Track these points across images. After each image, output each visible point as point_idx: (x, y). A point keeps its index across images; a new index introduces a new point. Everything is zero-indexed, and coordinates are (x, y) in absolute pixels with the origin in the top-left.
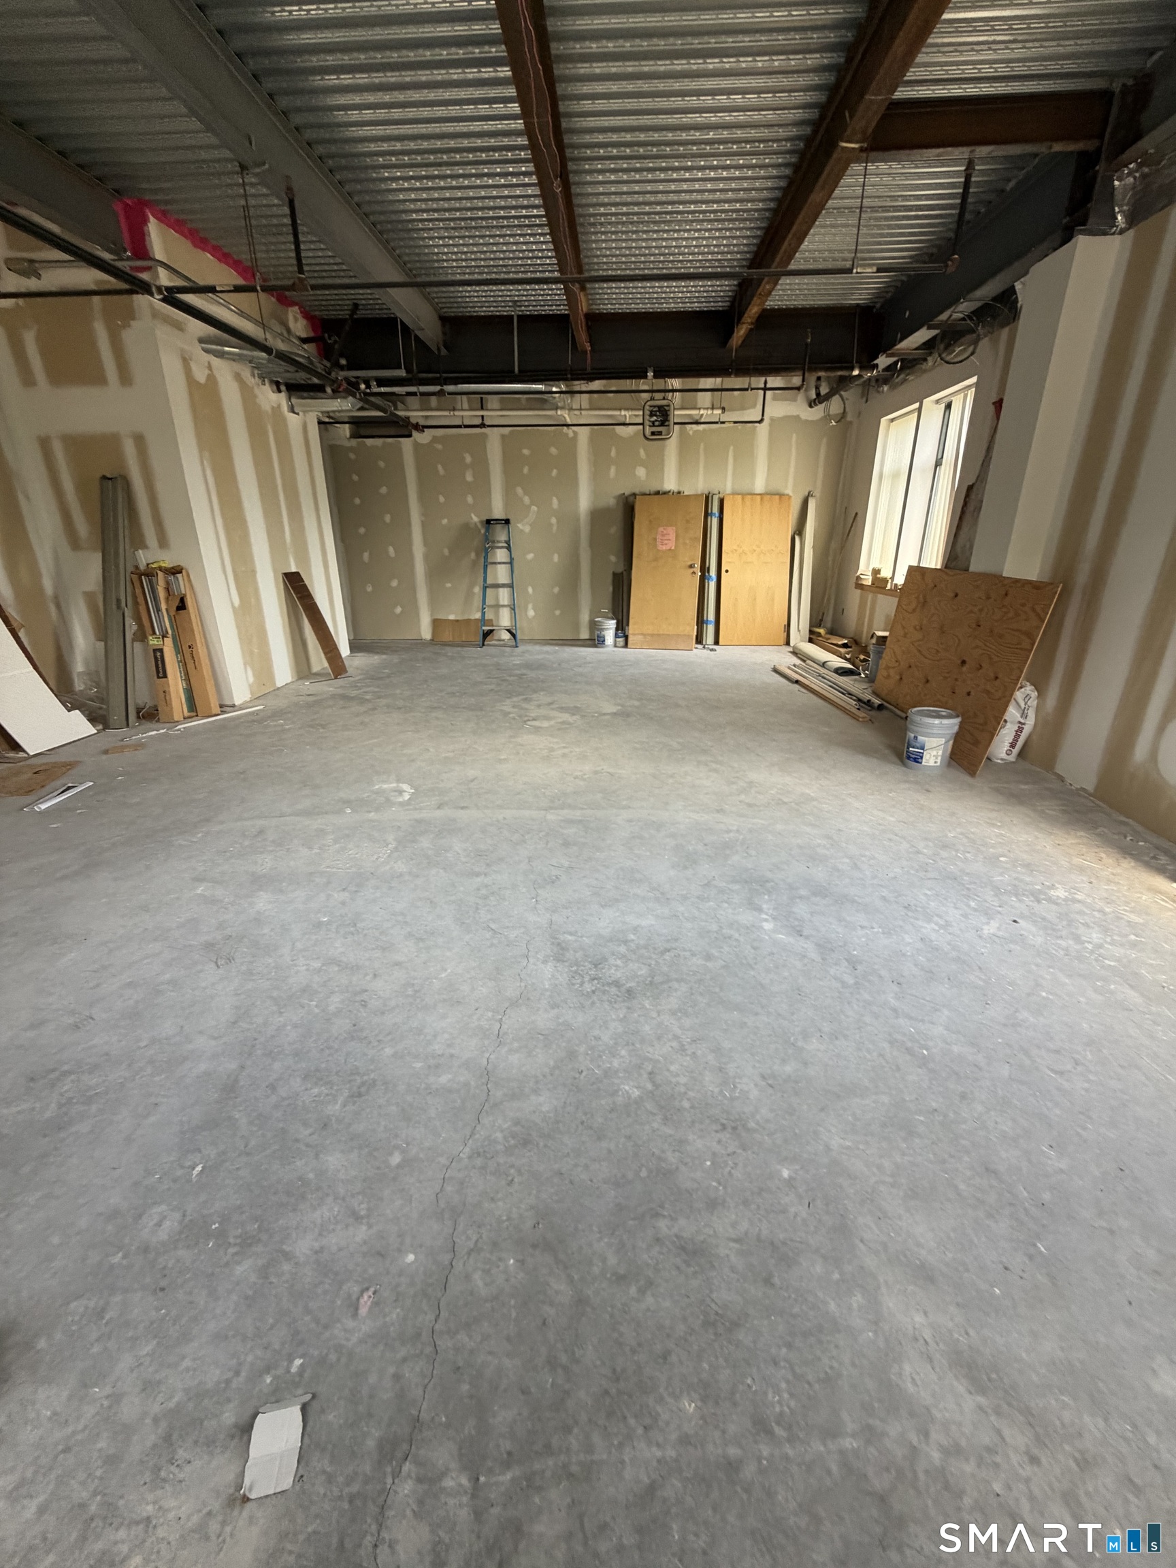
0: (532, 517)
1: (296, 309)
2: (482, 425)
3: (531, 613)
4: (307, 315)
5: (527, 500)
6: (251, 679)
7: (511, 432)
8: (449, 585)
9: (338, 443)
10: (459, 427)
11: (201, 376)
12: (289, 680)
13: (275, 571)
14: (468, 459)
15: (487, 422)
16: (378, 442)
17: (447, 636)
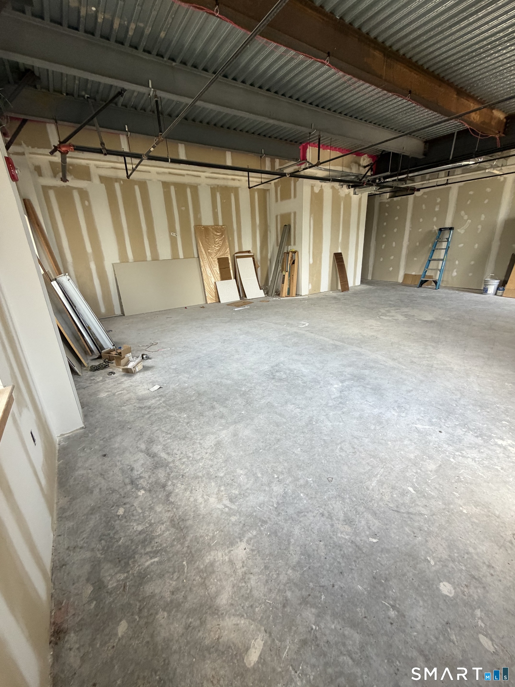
0: (466, 226)
1: (366, 155)
2: (447, 184)
3: (455, 274)
4: (370, 156)
5: (466, 217)
6: (310, 288)
7: (465, 184)
8: (415, 259)
9: (383, 201)
10: (435, 186)
11: (316, 190)
12: (327, 290)
13: (330, 252)
14: (439, 200)
15: (449, 182)
16: (399, 198)
17: (409, 282)
